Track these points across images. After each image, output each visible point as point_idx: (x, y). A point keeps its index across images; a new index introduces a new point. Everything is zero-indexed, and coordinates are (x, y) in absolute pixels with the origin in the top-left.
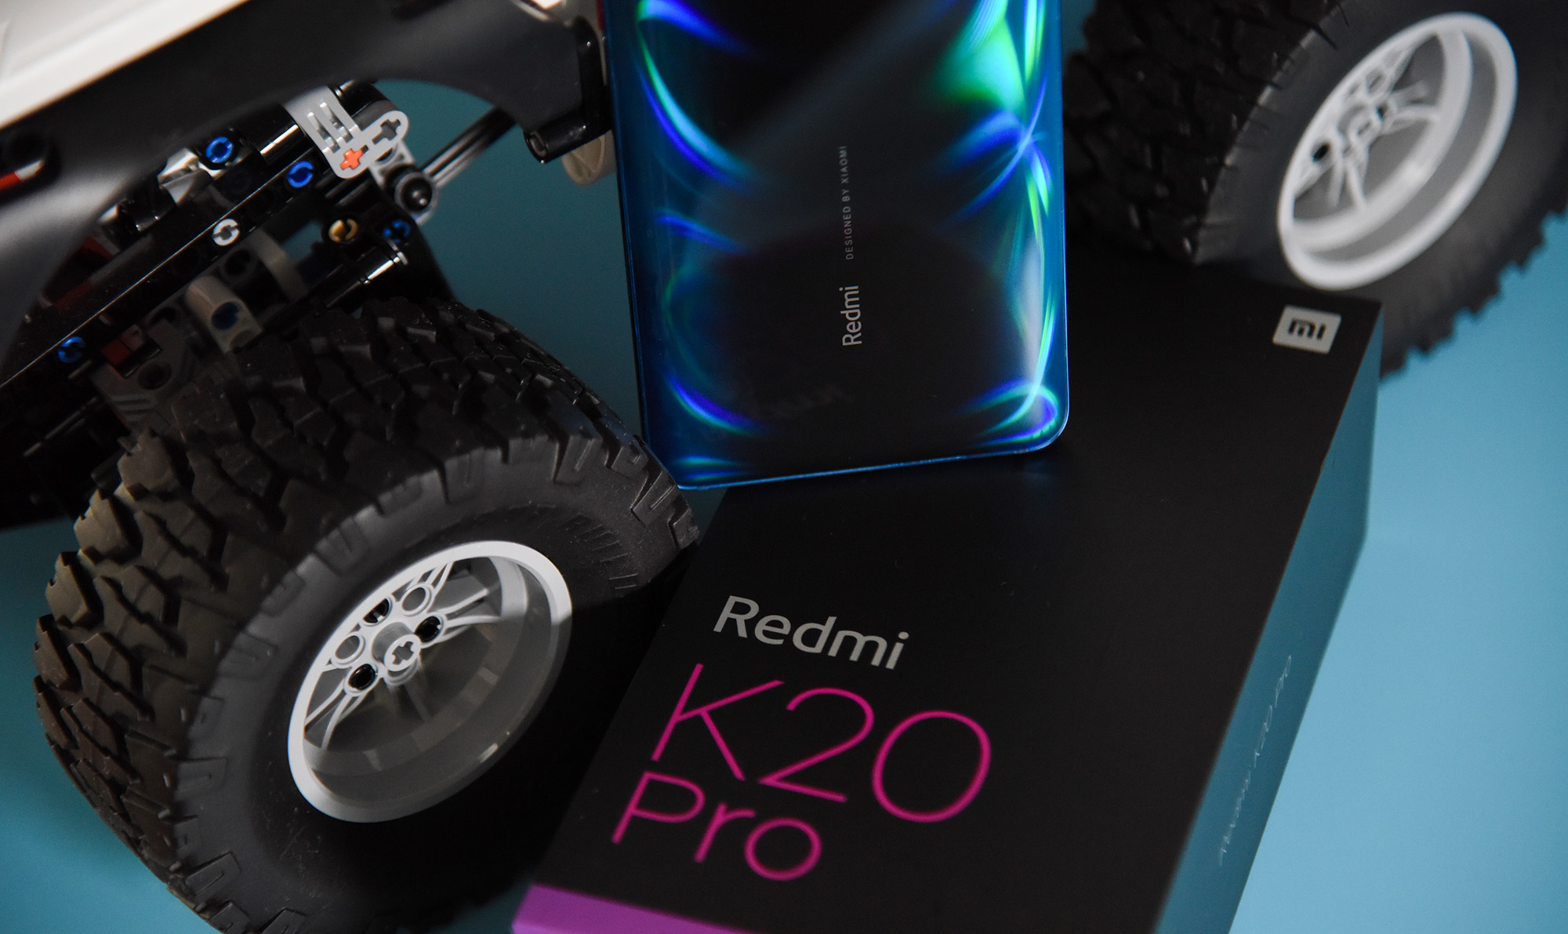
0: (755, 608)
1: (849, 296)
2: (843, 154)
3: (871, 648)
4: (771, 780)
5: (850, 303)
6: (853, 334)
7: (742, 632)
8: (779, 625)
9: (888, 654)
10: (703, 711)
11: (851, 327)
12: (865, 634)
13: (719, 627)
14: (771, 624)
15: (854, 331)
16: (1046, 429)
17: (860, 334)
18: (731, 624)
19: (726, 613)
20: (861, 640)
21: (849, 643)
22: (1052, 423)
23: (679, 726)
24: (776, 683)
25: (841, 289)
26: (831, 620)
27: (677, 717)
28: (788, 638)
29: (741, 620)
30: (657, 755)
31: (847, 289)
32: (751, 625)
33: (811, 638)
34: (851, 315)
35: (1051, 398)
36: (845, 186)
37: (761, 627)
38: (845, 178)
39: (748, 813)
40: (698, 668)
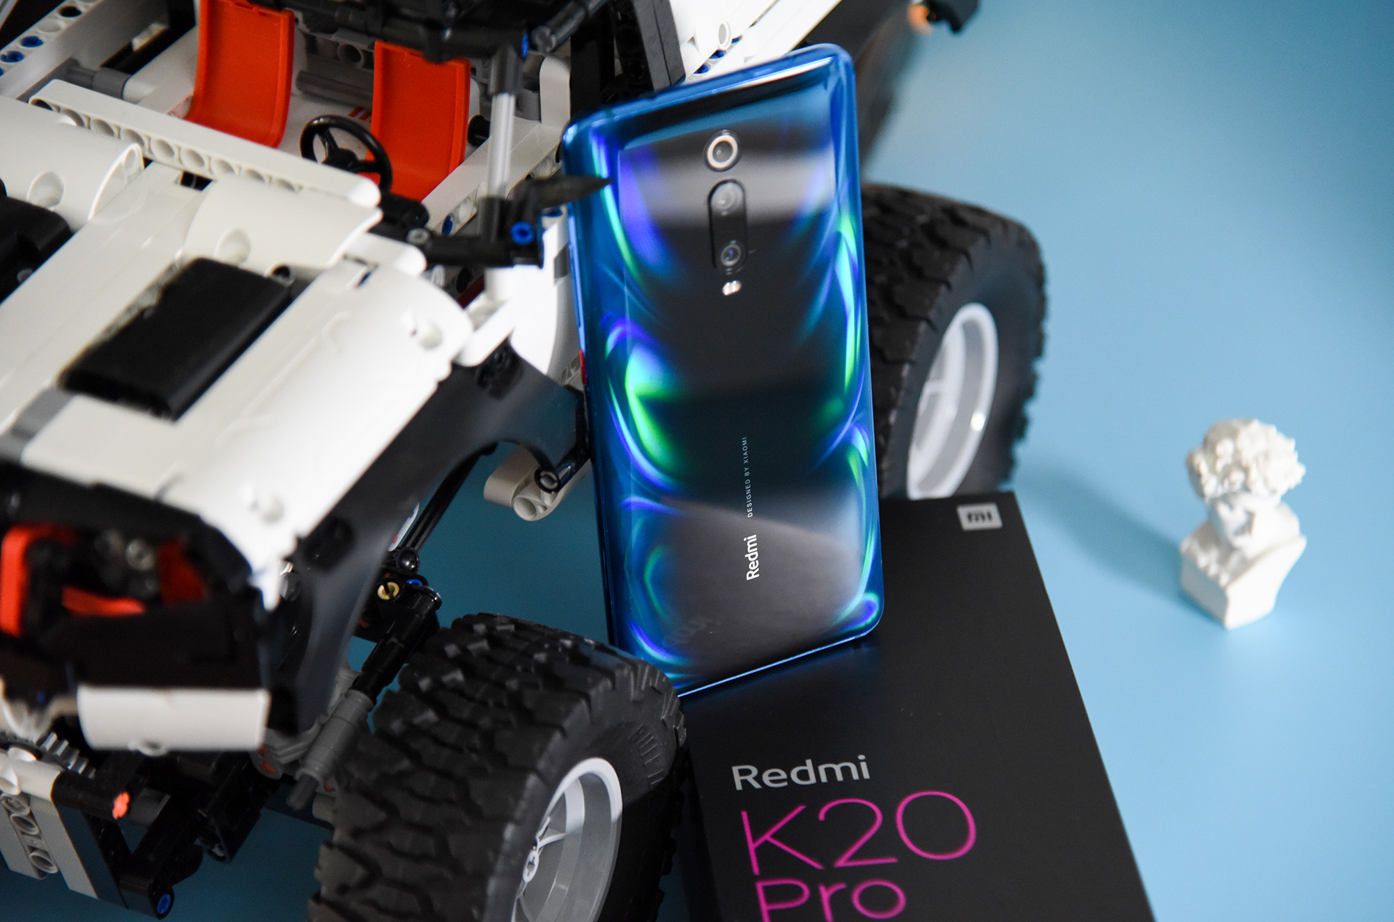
0: (755, 771)
1: (751, 543)
2: (745, 442)
3: (846, 771)
4: (841, 863)
5: (751, 548)
6: (754, 570)
7: (757, 785)
8: (778, 774)
9: (861, 770)
10: (767, 837)
11: (752, 566)
12: (837, 763)
13: (739, 787)
14: (771, 775)
15: (754, 568)
16: (869, 620)
17: (758, 570)
18: (744, 783)
19: (738, 779)
20: (837, 768)
21: (830, 772)
22: (874, 615)
23: (757, 850)
24: (800, 808)
25: (745, 539)
26: (809, 762)
27: (752, 846)
28: (789, 779)
29: (750, 778)
30: (756, 870)
31: (749, 538)
32: (759, 779)
33: (803, 775)
34: (752, 557)
35: (873, 598)
36: (746, 465)
37: (766, 778)
38: (746, 459)
39: (842, 886)
40: (744, 815)
